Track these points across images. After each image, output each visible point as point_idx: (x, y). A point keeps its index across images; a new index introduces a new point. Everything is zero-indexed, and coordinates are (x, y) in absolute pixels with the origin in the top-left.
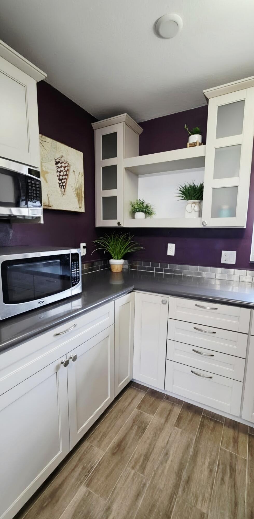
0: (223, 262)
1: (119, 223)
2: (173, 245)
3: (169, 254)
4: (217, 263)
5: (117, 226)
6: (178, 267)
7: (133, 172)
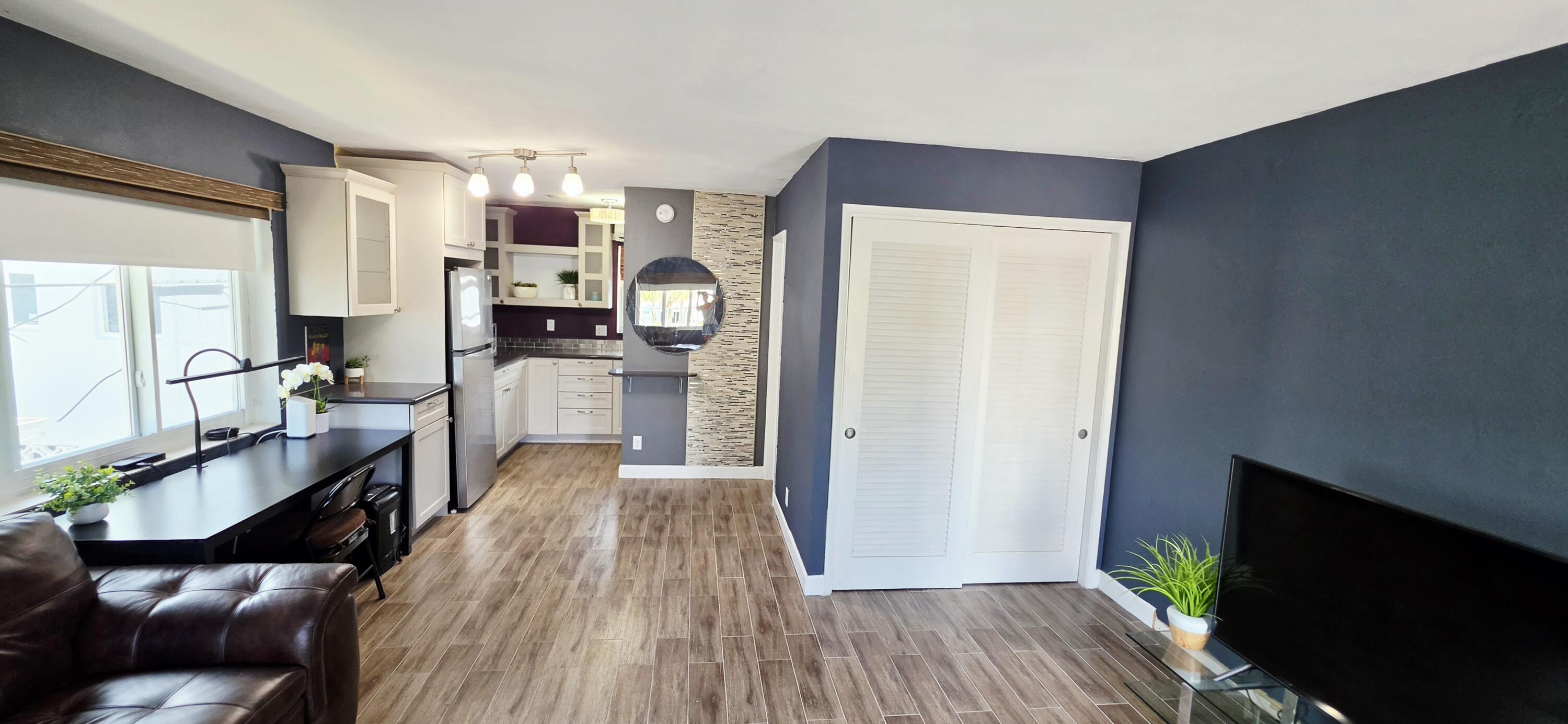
0: (597, 334)
1: (502, 301)
2: (553, 321)
3: (549, 329)
4: (592, 336)
5: (500, 304)
6: (558, 340)
7: (510, 254)
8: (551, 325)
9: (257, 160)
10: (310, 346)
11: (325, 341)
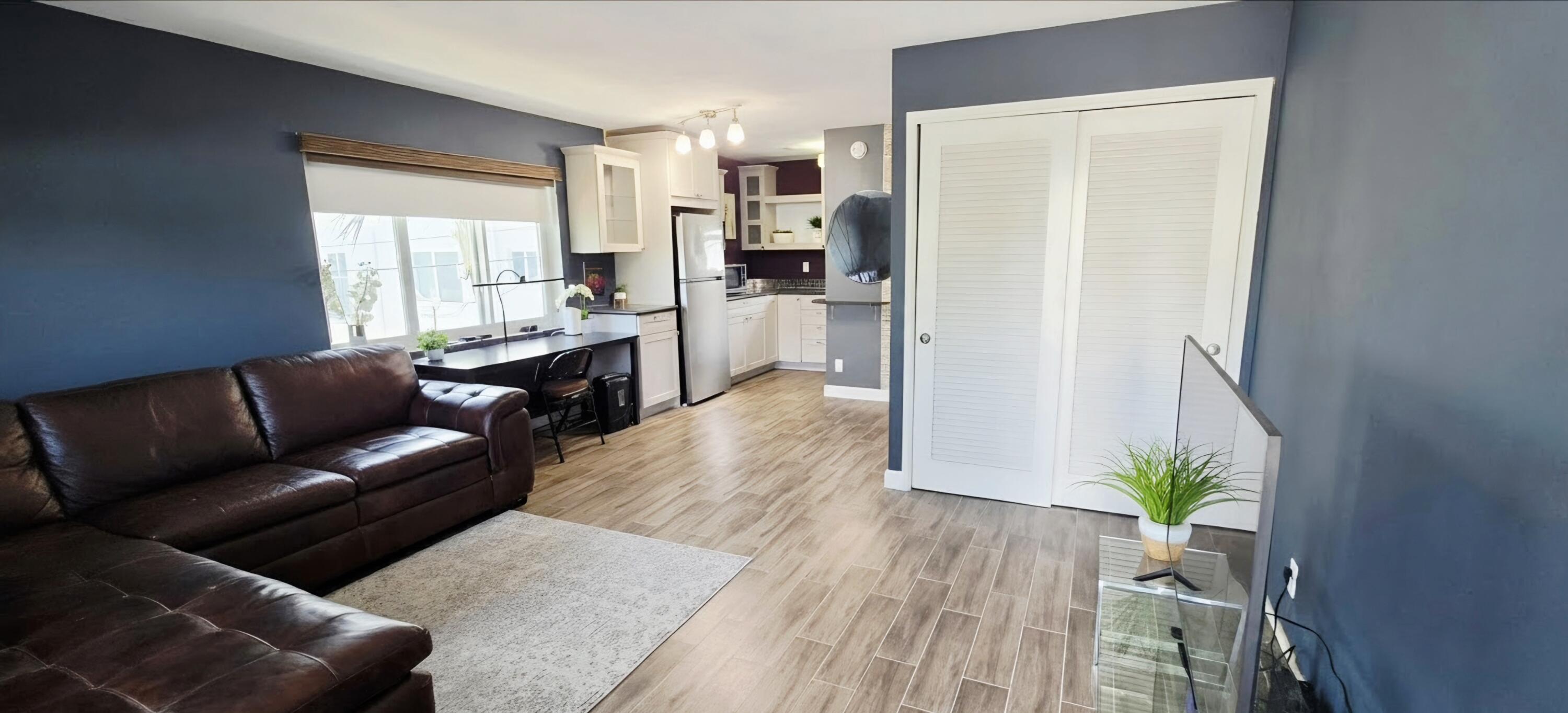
1: (763, 247)
3: (804, 271)
5: (760, 249)
6: (814, 281)
7: (772, 206)
8: (806, 267)
9: (545, 147)
10: (587, 277)
11: (600, 273)
